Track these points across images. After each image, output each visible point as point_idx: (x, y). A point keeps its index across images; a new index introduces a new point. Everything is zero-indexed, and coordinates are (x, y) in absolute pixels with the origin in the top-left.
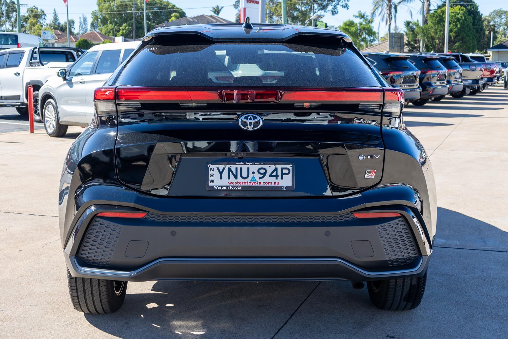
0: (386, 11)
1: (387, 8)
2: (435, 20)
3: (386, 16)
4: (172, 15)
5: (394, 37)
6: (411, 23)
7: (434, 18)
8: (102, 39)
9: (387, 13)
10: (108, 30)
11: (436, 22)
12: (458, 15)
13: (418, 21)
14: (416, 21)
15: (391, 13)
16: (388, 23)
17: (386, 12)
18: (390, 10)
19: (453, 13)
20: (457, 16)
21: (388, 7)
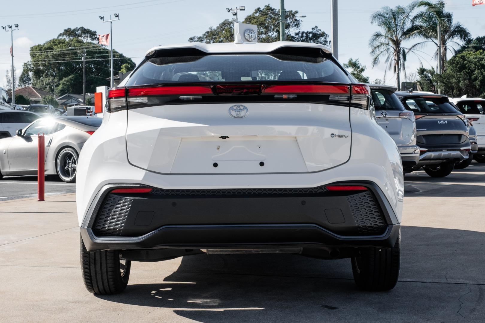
0: (393, 57)
1: (395, 54)
2: (456, 67)
3: (394, 63)
4: (122, 67)
5: (406, 87)
6: (425, 70)
7: (454, 65)
8: (39, 95)
9: (395, 60)
10: (43, 84)
11: (457, 70)
12: (481, 60)
13: (433, 69)
14: (431, 68)
15: (399, 60)
16: (397, 72)
17: (393, 59)
18: (399, 57)
19: (476, 58)
20: (480, 62)
21: (396, 52)
